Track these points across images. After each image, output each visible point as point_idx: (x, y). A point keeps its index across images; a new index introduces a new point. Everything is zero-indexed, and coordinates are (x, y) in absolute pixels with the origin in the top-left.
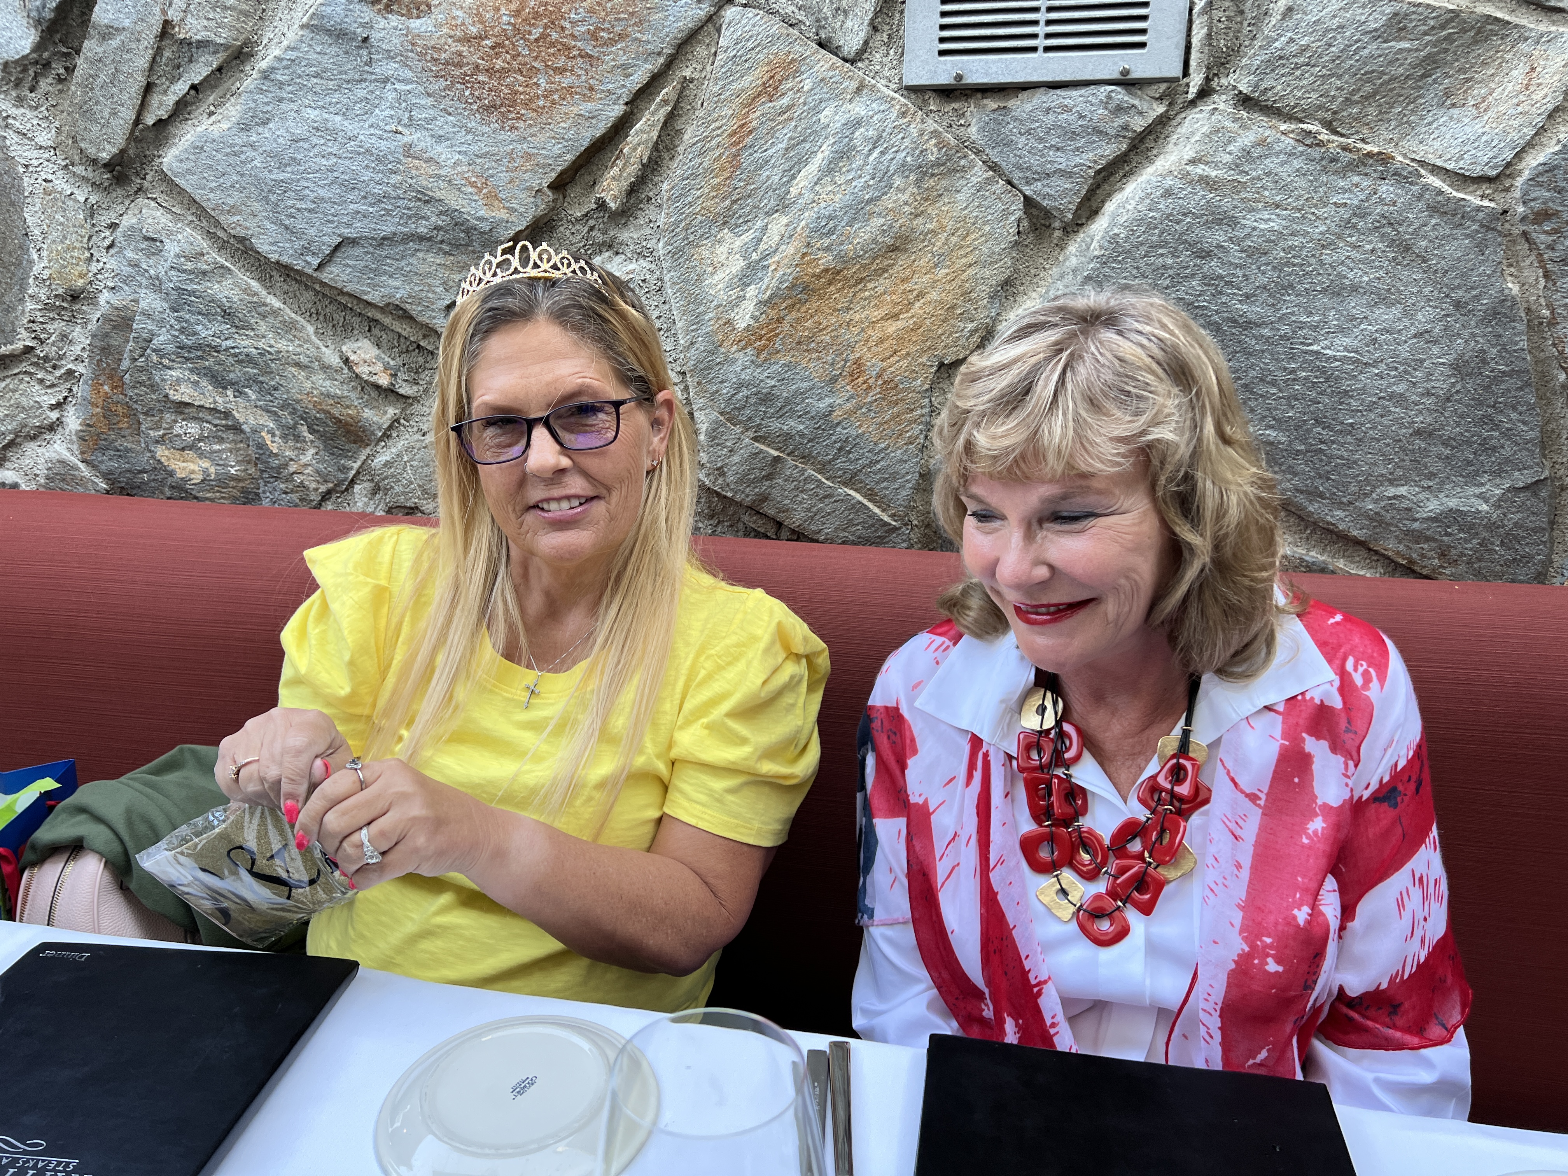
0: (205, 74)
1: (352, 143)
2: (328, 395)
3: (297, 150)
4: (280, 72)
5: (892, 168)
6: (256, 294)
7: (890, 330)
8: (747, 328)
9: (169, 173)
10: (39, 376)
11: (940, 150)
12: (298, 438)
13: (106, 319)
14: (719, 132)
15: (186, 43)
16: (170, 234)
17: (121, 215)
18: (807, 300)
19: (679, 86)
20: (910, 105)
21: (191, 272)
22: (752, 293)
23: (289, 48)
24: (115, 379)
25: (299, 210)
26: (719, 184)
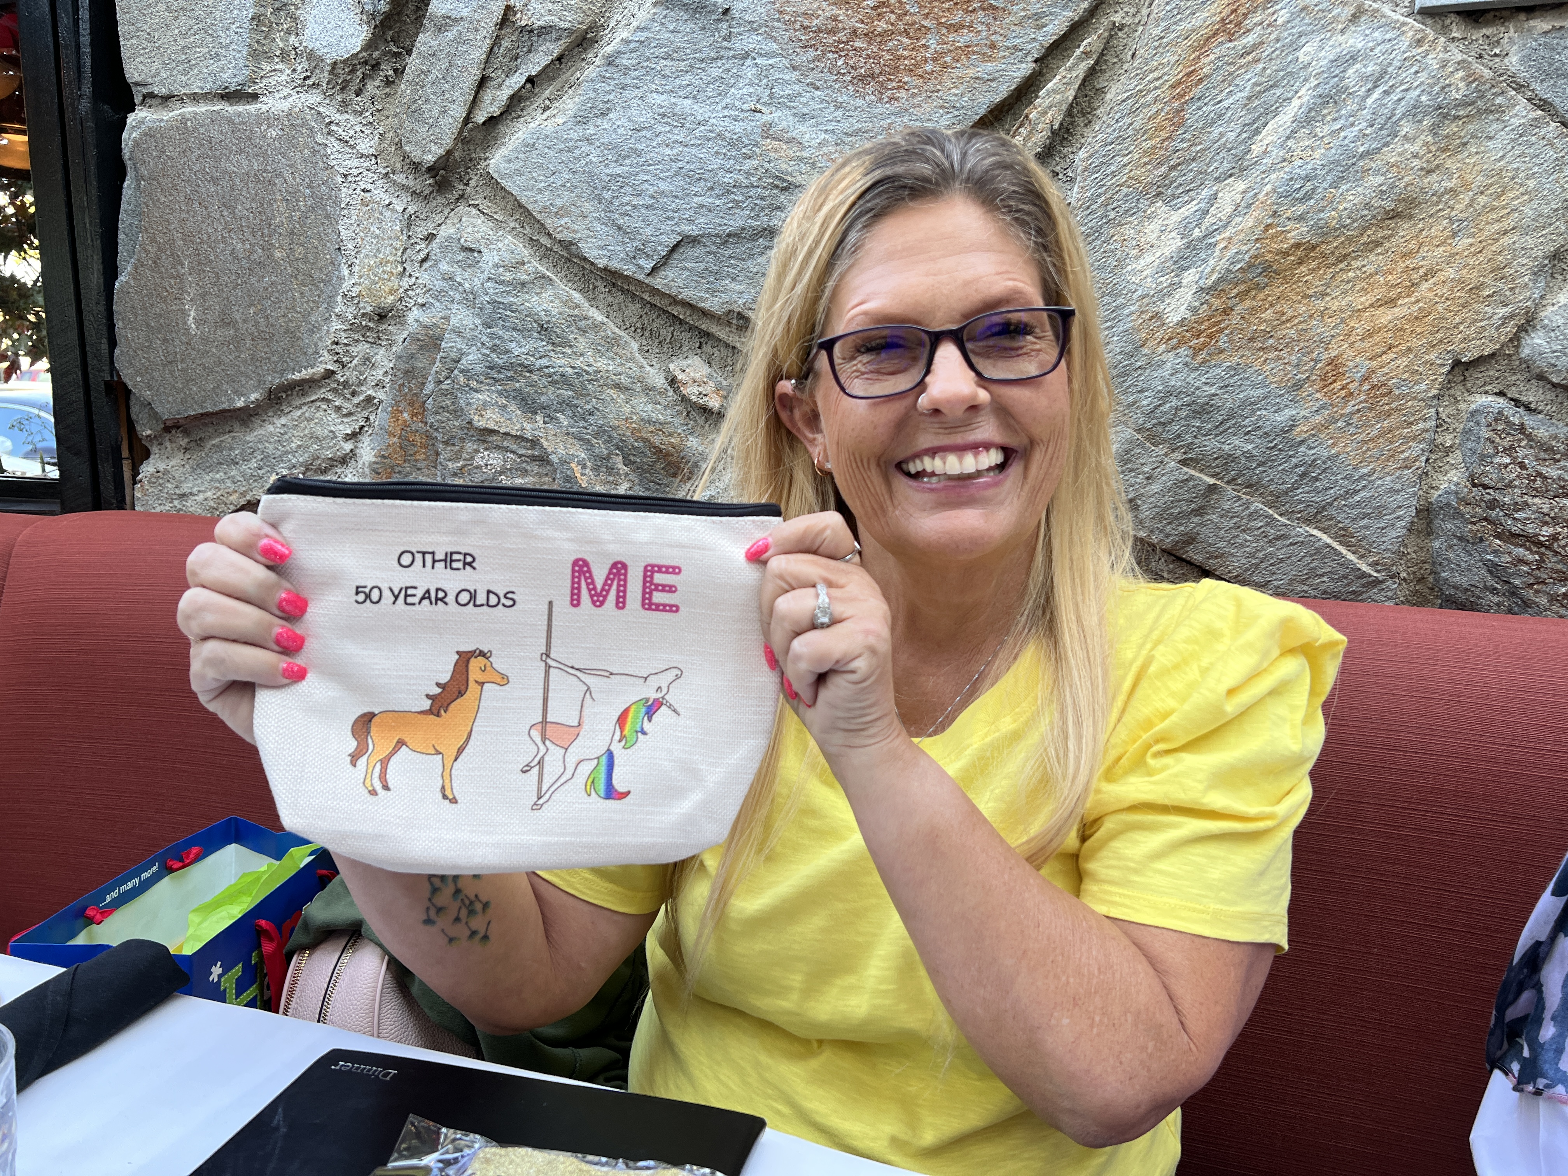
0: (544, 64)
1: (702, 128)
2: (649, 422)
3: (638, 141)
4: (627, 56)
5: (1399, 112)
6: (577, 306)
7: (1384, 320)
8: (1181, 323)
9: (495, 176)
10: (337, 404)
11: (1469, 85)
12: (610, 470)
13: (413, 338)
14: (1158, 83)
15: (528, 30)
16: (489, 243)
17: (440, 225)
18: (1267, 285)
19: (1107, 34)
20: (1428, 30)
21: (509, 283)
22: (1190, 278)
23: (639, 29)
24: (416, 405)
25: (635, 207)
26: (1154, 147)
